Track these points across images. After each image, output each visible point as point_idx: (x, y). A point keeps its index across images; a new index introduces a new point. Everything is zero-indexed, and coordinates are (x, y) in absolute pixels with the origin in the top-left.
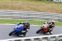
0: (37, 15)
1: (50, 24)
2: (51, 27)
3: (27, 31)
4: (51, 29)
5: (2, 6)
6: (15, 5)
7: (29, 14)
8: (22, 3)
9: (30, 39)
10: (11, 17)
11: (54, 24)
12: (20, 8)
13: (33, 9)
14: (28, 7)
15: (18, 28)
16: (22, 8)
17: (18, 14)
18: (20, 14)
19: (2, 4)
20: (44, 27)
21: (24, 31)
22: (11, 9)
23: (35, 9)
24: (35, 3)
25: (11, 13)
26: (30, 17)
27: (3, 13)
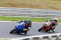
0: (54, 13)
1: (52, 22)
2: (53, 25)
3: (29, 29)
4: (53, 27)
5: (19, 4)
6: (33, 3)
7: (47, 12)
8: (40, 1)
9: (48, 37)
10: (29, 15)
11: (57, 22)
12: (38, 6)
13: (51, 7)
14: (46, 5)
15: (19, 26)
16: (40, 6)
17: (36, 12)
18: (38, 12)
19: (20, 2)
20: (46, 25)
21: (26, 29)
22: (29, 7)
23: (52, 7)
24: (53, 1)
25: (30, 11)
26: (48, 15)
27: (21, 11)
